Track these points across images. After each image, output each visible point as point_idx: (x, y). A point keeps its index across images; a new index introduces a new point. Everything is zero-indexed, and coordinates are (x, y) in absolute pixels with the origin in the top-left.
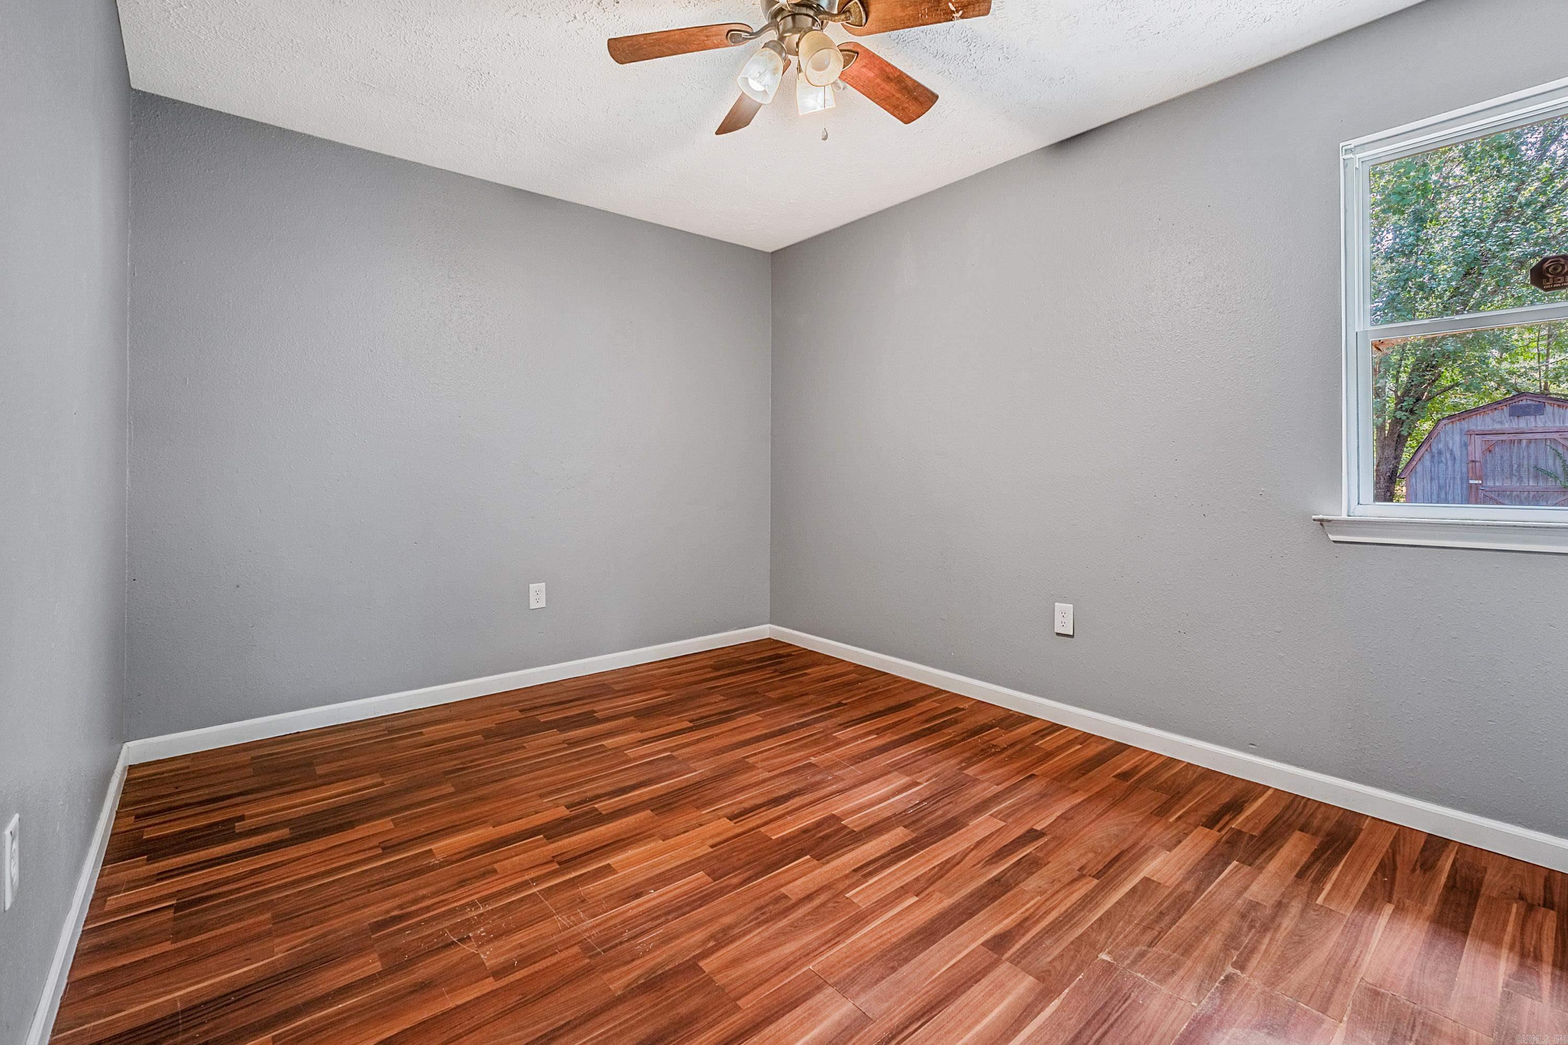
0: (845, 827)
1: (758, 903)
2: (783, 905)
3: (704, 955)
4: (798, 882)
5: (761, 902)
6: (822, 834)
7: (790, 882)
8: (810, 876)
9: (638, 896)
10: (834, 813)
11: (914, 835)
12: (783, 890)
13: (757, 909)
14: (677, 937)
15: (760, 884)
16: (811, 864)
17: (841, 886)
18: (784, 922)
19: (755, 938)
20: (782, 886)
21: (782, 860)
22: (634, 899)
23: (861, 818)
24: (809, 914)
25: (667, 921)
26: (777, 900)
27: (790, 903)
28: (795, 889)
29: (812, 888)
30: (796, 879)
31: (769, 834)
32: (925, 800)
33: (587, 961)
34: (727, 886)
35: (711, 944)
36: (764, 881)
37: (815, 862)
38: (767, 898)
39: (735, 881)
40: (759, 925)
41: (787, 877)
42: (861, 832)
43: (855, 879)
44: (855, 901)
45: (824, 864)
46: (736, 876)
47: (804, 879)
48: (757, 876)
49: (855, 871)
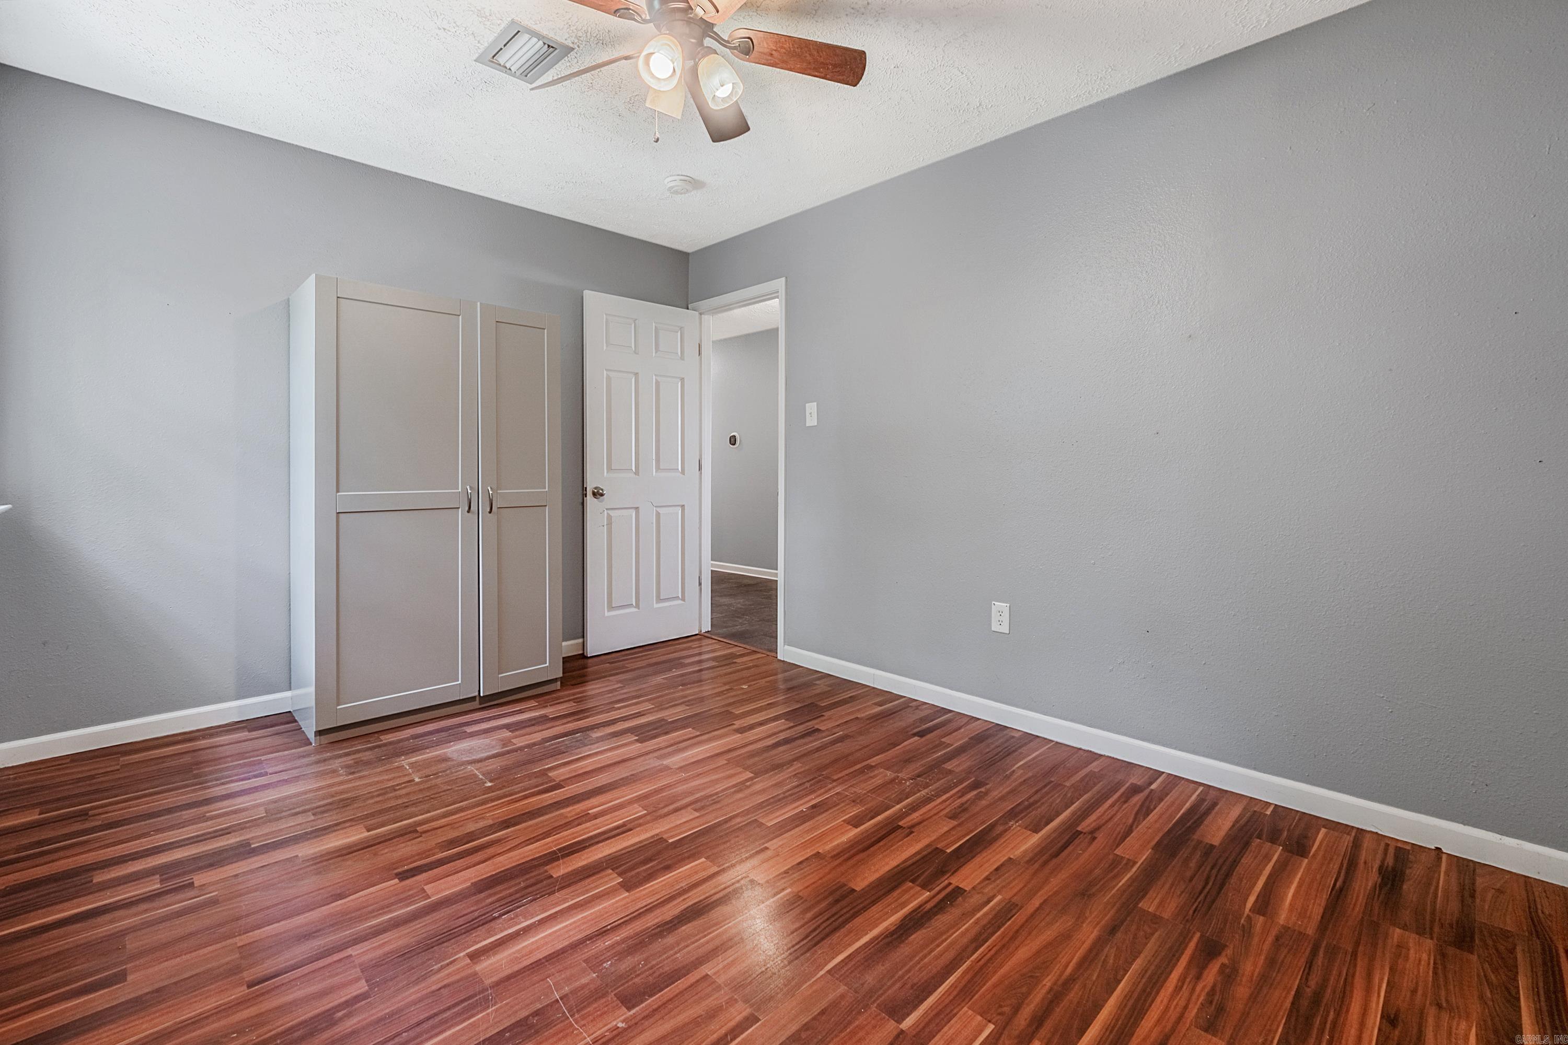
0: (620, 875)
1: (718, 806)
2: (699, 805)
3: (751, 779)
4: (684, 820)
5: (715, 807)
6: (651, 865)
7: (691, 820)
8: (672, 825)
9: (814, 807)
10: (627, 894)
11: (546, 868)
12: (697, 814)
13: (718, 802)
14: (775, 785)
15: (716, 818)
16: (669, 835)
17: (648, 818)
18: (698, 795)
19: (719, 787)
20: (697, 817)
21: (696, 837)
22: (816, 804)
23: (596, 887)
24: (679, 800)
25: (784, 793)
26: (703, 808)
27: (693, 806)
28: (687, 815)
29: (672, 817)
30: (685, 822)
31: (709, 863)
32: (495, 918)
33: (824, 773)
34: (744, 816)
35: (748, 784)
36: (713, 820)
37: (665, 836)
38: (711, 809)
39: (738, 820)
40: (717, 793)
41: (694, 823)
42: (606, 868)
43: (633, 824)
44: (641, 808)
45: (657, 835)
46: (739, 823)
47: (679, 822)
48: (719, 824)
49: (631, 830)
